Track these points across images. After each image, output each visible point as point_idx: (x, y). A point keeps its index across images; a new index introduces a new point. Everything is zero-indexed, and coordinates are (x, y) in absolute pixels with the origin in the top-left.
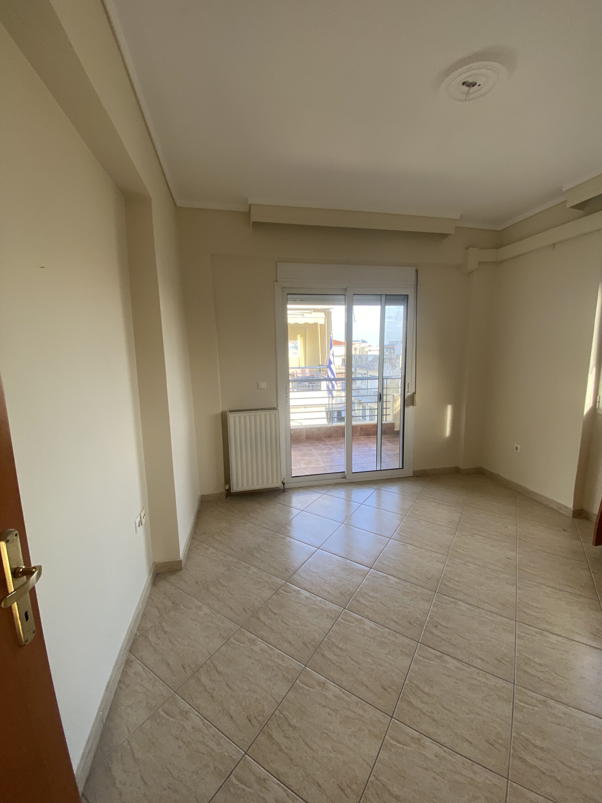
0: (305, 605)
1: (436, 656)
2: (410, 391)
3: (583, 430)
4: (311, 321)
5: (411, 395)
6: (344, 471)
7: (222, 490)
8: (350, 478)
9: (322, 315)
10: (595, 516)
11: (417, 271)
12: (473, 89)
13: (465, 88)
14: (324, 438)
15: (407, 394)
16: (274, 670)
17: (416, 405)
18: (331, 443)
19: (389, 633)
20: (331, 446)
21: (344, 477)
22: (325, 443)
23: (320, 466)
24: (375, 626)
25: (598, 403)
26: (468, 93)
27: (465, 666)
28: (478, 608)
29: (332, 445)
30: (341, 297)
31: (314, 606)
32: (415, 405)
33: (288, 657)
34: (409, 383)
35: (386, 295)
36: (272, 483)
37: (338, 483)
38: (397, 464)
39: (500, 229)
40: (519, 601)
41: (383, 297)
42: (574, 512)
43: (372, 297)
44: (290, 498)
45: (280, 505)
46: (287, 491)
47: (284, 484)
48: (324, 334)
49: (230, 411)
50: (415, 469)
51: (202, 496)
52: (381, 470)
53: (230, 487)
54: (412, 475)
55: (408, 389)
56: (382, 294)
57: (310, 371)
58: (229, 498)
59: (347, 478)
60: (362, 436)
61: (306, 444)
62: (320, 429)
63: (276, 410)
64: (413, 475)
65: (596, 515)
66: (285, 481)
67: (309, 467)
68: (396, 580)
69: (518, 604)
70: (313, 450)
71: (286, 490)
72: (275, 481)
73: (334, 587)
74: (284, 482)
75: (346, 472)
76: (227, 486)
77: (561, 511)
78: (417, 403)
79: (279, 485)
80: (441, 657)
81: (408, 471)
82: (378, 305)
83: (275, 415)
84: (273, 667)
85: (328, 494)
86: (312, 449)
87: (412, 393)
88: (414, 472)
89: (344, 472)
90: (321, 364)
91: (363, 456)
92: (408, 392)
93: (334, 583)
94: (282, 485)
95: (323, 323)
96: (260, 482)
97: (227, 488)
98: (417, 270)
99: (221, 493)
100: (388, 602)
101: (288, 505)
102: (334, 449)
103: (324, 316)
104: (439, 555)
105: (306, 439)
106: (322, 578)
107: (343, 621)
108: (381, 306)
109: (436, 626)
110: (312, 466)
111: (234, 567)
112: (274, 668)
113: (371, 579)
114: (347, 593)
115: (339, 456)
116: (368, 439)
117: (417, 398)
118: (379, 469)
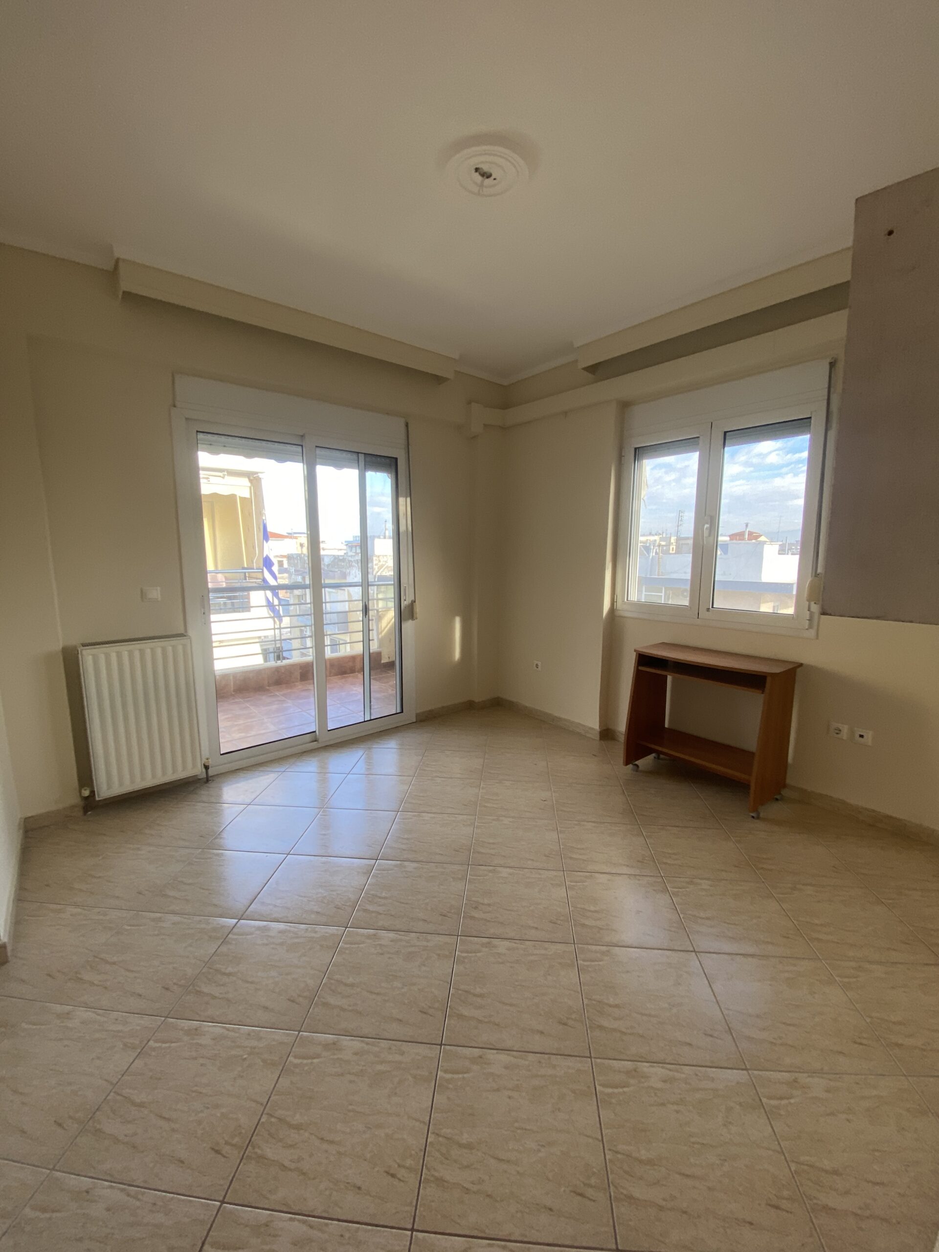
0: (282, 944)
1: (483, 945)
2: (407, 599)
3: (603, 637)
4: (224, 491)
5: (409, 604)
6: (315, 730)
7: (73, 799)
8: (324, 739)
9: (245, 482)
10: (622, 734)
11: (407, 425)
12: (488, 182)
13: (477, 177)
14: (269, 686)
15: (404, 604)
16: (245, 1059)
17: (417, 619)
18: (281, 693)
19: (418, 938)
20: (283, 698)
21: (314, 739)
22: (272, 694)
23: (268, 731)
24: (396, 936)
25: (615, 603)
26: (481, 185)
27: (518, 944)
28: (521, 869)
29: (283, 695)
30: (294, 448)
31: (296, 940)
32: (415, 618)
33: (266, 1031)
34: (405, 587)
35: (365, 454)
36: (184, 768)
37: (305, 752)
38: (393, 709)
39: (505, 384)
40: (563, 847)
41: (362, 457)
42: (600, 732)
43: (344, 455)
44: (221, 789)
45: (203, 805)
46: (214, 779)
47: (206, 767)
48: (250, 514)
49: (84, 645)
50: (418, 712)
51: (27, 820)
52: (371, 720)
53: (93, 792)
54: (414, 721)
55: (405, 595)
56: (359, 451)
57: (226, 578)
58: (90, 814)
59: (320, 741)
60: (334, 676)
61: (237, 700)
62: (258, 672)
63: (185, 638)
64: (416, 719)
65: (624, 733)
66: (210, 763)
67: (249, 735)
68: (415, 865)
69: (563, 851)
70: (252, 708)
71: (210, 779)
72: (190, 765)
73: (324, 903)
74: (207, 764)
75: (317, 732)
76: (85, 790)
77: (588, 735)
78: (418, 615)
79: (199, 771)
80: (489, 943)
81: (410, 715)
82: (356, 469)
83: (184, 646)
84: (242, 1056)
85: (290, 770)
86: (248, 705)
87: (410, 602)
88: (417, 715)
89: (315, 732)
90: (246, 566)
91: (339, 705)
92: (405, 600)
93: (324, 897)
94: (204, 770)
95: (248, 496)
96: (159, 772)
97: (86, 793)
98: (407, 423)
99: (73, 807)
100: (410, 898)
101: (218, 801)
102: (289, 701)
103: (249, 484)
104: (465, 816)
105: (234, 692)
106: (302, 896)
107: (348, 946)
108: (359, 469)
109: (476, 908)
110: (253, 733)
111: (128, 925)
112: (245, 1056)
113: (379, 874)
114: (346, 905)
115: (300, 710)
116: (343, 680)
117: (418, 609)
118: (369, 719)
